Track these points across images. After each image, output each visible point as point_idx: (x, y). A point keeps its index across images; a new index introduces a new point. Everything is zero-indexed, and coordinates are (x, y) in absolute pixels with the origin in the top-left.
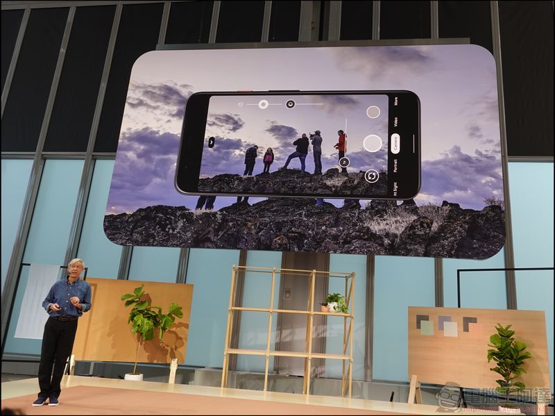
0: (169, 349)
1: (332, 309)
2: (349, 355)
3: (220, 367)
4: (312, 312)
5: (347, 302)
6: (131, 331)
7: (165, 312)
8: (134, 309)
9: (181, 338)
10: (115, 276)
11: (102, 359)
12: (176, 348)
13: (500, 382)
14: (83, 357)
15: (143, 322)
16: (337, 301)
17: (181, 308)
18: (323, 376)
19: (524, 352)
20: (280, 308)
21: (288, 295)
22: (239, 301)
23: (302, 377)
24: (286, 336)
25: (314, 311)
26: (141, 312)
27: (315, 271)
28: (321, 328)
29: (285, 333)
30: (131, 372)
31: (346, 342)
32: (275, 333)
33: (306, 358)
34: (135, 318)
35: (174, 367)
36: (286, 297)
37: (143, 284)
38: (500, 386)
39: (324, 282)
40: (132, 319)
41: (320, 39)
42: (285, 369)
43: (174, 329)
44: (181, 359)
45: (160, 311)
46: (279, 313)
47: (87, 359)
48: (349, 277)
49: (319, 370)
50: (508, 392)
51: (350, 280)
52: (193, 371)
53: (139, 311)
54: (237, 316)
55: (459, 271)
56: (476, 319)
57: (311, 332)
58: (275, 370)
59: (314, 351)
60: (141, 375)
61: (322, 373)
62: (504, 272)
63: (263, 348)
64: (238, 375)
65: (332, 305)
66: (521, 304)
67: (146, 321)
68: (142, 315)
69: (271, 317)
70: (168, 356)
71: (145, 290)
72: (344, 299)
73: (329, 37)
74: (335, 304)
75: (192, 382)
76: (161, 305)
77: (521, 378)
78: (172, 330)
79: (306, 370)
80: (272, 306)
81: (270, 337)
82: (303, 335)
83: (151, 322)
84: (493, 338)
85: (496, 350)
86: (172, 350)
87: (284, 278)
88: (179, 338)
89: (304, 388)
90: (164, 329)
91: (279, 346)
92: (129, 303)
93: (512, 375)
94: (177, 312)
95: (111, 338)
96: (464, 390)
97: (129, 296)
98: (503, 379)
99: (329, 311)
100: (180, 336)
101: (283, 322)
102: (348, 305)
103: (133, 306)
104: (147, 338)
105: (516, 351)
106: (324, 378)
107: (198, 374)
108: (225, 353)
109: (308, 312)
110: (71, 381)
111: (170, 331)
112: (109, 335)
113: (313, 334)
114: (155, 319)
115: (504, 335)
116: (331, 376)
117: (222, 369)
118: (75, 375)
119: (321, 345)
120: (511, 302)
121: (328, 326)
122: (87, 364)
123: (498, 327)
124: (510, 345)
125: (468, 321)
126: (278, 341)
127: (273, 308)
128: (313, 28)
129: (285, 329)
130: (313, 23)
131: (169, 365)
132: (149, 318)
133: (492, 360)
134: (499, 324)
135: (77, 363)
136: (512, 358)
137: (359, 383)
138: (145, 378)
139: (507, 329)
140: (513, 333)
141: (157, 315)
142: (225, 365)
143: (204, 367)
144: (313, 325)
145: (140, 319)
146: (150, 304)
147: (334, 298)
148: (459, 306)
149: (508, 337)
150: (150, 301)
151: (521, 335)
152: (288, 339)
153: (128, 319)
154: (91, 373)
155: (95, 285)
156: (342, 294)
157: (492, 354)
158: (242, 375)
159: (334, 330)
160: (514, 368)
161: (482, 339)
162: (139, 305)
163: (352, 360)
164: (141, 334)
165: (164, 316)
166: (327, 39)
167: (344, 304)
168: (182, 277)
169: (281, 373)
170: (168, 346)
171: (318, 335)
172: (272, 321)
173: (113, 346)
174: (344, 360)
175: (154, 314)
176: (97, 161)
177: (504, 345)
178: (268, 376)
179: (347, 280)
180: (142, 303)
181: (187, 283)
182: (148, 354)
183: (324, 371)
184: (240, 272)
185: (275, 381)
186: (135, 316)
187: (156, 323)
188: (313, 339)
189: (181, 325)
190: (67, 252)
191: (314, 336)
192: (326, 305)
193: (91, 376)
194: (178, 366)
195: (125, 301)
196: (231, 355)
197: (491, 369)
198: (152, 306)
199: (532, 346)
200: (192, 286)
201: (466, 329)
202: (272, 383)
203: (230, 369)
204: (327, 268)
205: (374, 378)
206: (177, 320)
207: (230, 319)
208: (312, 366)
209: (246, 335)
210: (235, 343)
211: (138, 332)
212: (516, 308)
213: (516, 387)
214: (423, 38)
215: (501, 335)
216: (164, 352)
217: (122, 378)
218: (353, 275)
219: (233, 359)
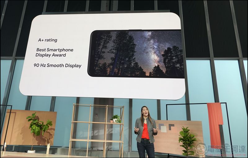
0: (46, 139)
1: (115, 121)
2: (122, 141)
3: (68, 147)
4: (107, 123)
5: (121, 118)
6: (30, 132)
7: (45, 124)
8: (32, 123)
9: (52, 135)
10: (24, 108)
11: (18, 144)
12: (49, 139)
13: (184, 151)
14: (10, 143)
15: (35, 128)
16: (117, 118)
17: (52, 122)
18: (111, 150)
19: (194, 138)
20: (93, 121)
21: (96, 116)
22: (76, 118)
23: (102, 150)
24: (96, 133)
25: (107, 122)
26: (34, 124)
27: (107, 106)
28: (110, 130)
29: (95, 132)
30: (30, 150)
31: (121, 135)
32: (91, 132)
33: (104, 142)
34: (32, 127)
35: (48, 147)
36: (96, 117)
37: (36, 112)
38: (184, 153)
39: (111, 110)
40: (31, 127)
41: (110, 10)
42: (95, 147)
43: (49, 131)
44: (52, 143)
45: (43, 123)
46: (93, 124)
47: (12, 144)
48: (122, 108)
49: (110, 147)
50: (187, 155)
51: (122, 109)
52: (57, 149)
53: (34, 123)
54: (75, 125)
55: (167, 105)
56: (174, 125)
57: (106, 131)
58: (91, 148)
59: (107, 139)
60: (35, 151)
61: (111, 148)
62: (185, 105)
63: (86, 138)
64: (76, 150)
65: (115, 120)
66: (192, 118)
67: (37, 127)
68: (35, 125)
69: (89, 125)
70: (46, 142)
71: (37, 115)
72: (120, 117)
73: (113, 10)
74: (116, 119)
75: (56, 153)
76: (43, 121)
77: (192, 149)
78: (48, 131)
79: (104, 147)
80: (90, 120)
81: (89, 133)
82: (103, 133)
83: (39, 128)
84: (181, 133)
85: (182, 137)
86: (48, 140)
87: (95, 109)
88: (51, 135)
89: (103, 155)
90: (44, 131)
91: (93, 137)
92: (30, 120)
93: (189, 148)
94: (50, 123)
95: (22, 135)
96: (169, 155)
97: (30, 117)
98: (185, 149)
99: (113, 122)
100: (51, 134)
101: (94, 127)
102: (121, 120)
103: (31, 121)
104: (38, 135)
105: (190, 138)
106: (112, 151)
107: (59, 150)
108: (70, 141)
109: (105, 123)
110: (5, 153)
111: (47, 132)
112: (21, 134)
113: (107, 132)
114: (41, 127)
115: (186, 131)
116: (114, 150)
117: (69, 147)
118: (6, 151)
119: (110, 136)
120: (189, 118)
121: (113, 129)
122: (12, 146)
123: (183, 128)
124: (188, 135)
125: (171, 126)
126: (92, 135)
127: (90, 121)
128: (107, 6)
129: (96, 130)
130: (107, 3)
131: (47, 146)
132: (38, 126)
133: (181, 142)
134: (183, 127)
135: (7, 146)
136: (189, 141)
137: (126, 152)
138: (36, 152)
139: (186, 129)
140: (189, 130)
141: (42, 125)
142: (70, 146)
143: (61, 147)
144: (107, 128)
145: (34, 127)
146: (38, 121)
147: (116, 117)
148: (167, 120)
149: (187, 132)
150: (38, 119)
151: (192, 131)
152: (97, 134)
153: (29, 127)
154: (13, 150)
155: (15, 113)
156: (119, 115)
157: (181, 139)
158: (77, 150)
159: (116, 130)
160: (190, 145)
161: (176, 133)
162: (34, 121)
163: (123, 143)
164: (35, 133)
165: (44, 125)
166: (112, 10)
167: (120, 119)
168: (52, 109)
169: (94, 149)
170: (46, 138)
171: (109, 132)
172: (90, 127)
173: (23, 139)
174: (120, 143)
175: (40, 125)
176: (17, 61)
177: (185, 136)
178: (88, 150)
179: (121, 109)
180: (35, 120)
181: (54, 111)
182: (37, 142)
183: (112, 148)
184: (76, 107)
185: (91, 152)
186: (32, 125)
187: (41, 128)
188: (107, 134)
189: (51, 129)
190: (4, 99)
191: (107, 133)
192: (112, 120)
193: (13, 151)
194: (50, 146)
195: (28, 119)
196: (73, 141)
197: (180, 146)
198: (39, 121)
199: (197, 136)
200: (56, 112)
201: (170, 129)
202: (90, 153)
203: (72, 148)
204: (113, 104)
205: (132, 150)
206: (50, 127)
207: (72, 126)
208: (106, 145)
209: (79, 133)
210: (74, 136)
211: (33, 132)
212: (190, 120)
213: (190, 153)
214: (151, 10)
215: (184, 132)
216: (44, 140)
217: (26, 152)
218: (123, 107)
219: (74, 143)
